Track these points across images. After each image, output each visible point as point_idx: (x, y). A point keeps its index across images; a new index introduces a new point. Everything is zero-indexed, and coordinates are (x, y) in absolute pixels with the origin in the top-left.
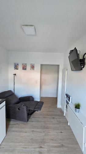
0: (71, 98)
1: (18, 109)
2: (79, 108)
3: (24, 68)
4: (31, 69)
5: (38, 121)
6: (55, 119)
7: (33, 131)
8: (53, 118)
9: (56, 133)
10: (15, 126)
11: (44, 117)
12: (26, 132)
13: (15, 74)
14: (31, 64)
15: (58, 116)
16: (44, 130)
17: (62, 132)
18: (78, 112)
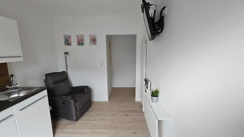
0: (149, 83)
1: (63, 103)
2: (157, 96)
3: (80, 43)
4: (90, 44)
5: (103, 119)
6: (129, 116)
7: (93, 132)
8: (127, 115)
9: (127, 134)
10: (68, 126)
11: (113, 114)
12: (83, 134)
13: (67, 53)
14: (91, 36)
15: (136, 112)
16: (110, 131)
17: (135, 133)
18: (156, 102)
